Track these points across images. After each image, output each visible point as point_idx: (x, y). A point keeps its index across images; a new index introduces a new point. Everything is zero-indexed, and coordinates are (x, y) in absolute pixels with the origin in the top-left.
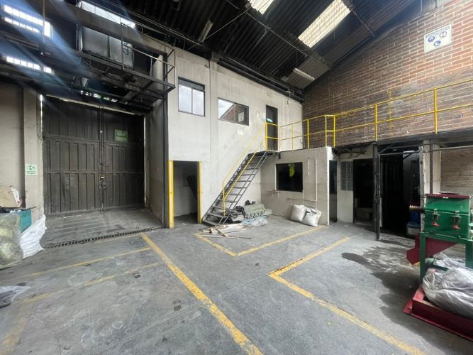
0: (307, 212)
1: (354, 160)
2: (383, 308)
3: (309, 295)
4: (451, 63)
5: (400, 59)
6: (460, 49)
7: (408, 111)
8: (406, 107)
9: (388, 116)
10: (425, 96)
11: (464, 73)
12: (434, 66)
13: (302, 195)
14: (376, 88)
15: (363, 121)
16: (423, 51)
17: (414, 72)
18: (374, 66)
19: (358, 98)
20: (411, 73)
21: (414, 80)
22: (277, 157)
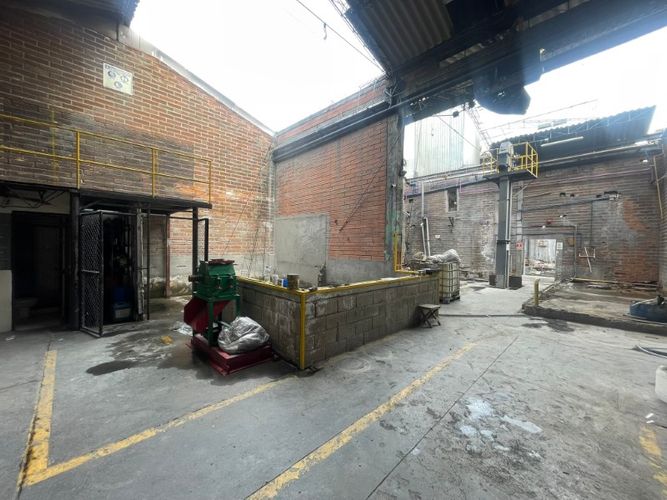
2: (212, 383)
3: (149, 433)
9: (50, 147)
12: (116, 110)
16: (102, 81)
17: (90, 103)
20: (85, 101)
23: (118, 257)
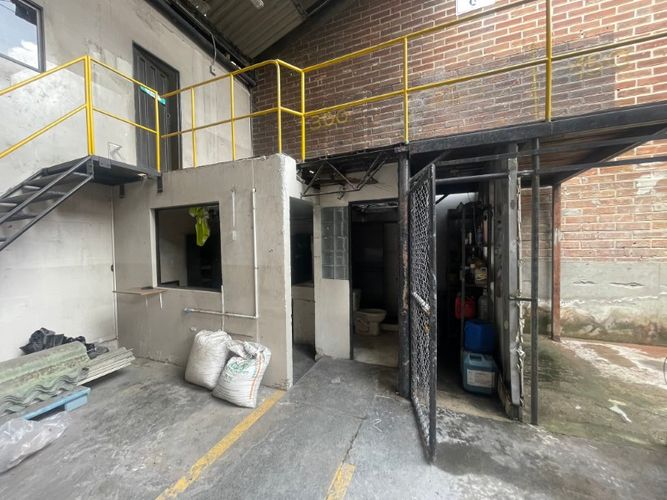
0: (231, 354)
1: (351, 203)
4: (494, 39)
5: (420, 21)
6: (506, 17)
7: (431, 121)
8: (429, 115)
10: (457, 96)
11: (512, 60)
12: (472, 41)
13: (219, 301)
14: (383, 72)
15: (362, 134)
16: (454, 10)
17: (440, 50)
18: (378, 29)
19: (353, 88)
20: (436, 52)
21: (441, 64)
22: (155, 187)
23: (472, 266)
